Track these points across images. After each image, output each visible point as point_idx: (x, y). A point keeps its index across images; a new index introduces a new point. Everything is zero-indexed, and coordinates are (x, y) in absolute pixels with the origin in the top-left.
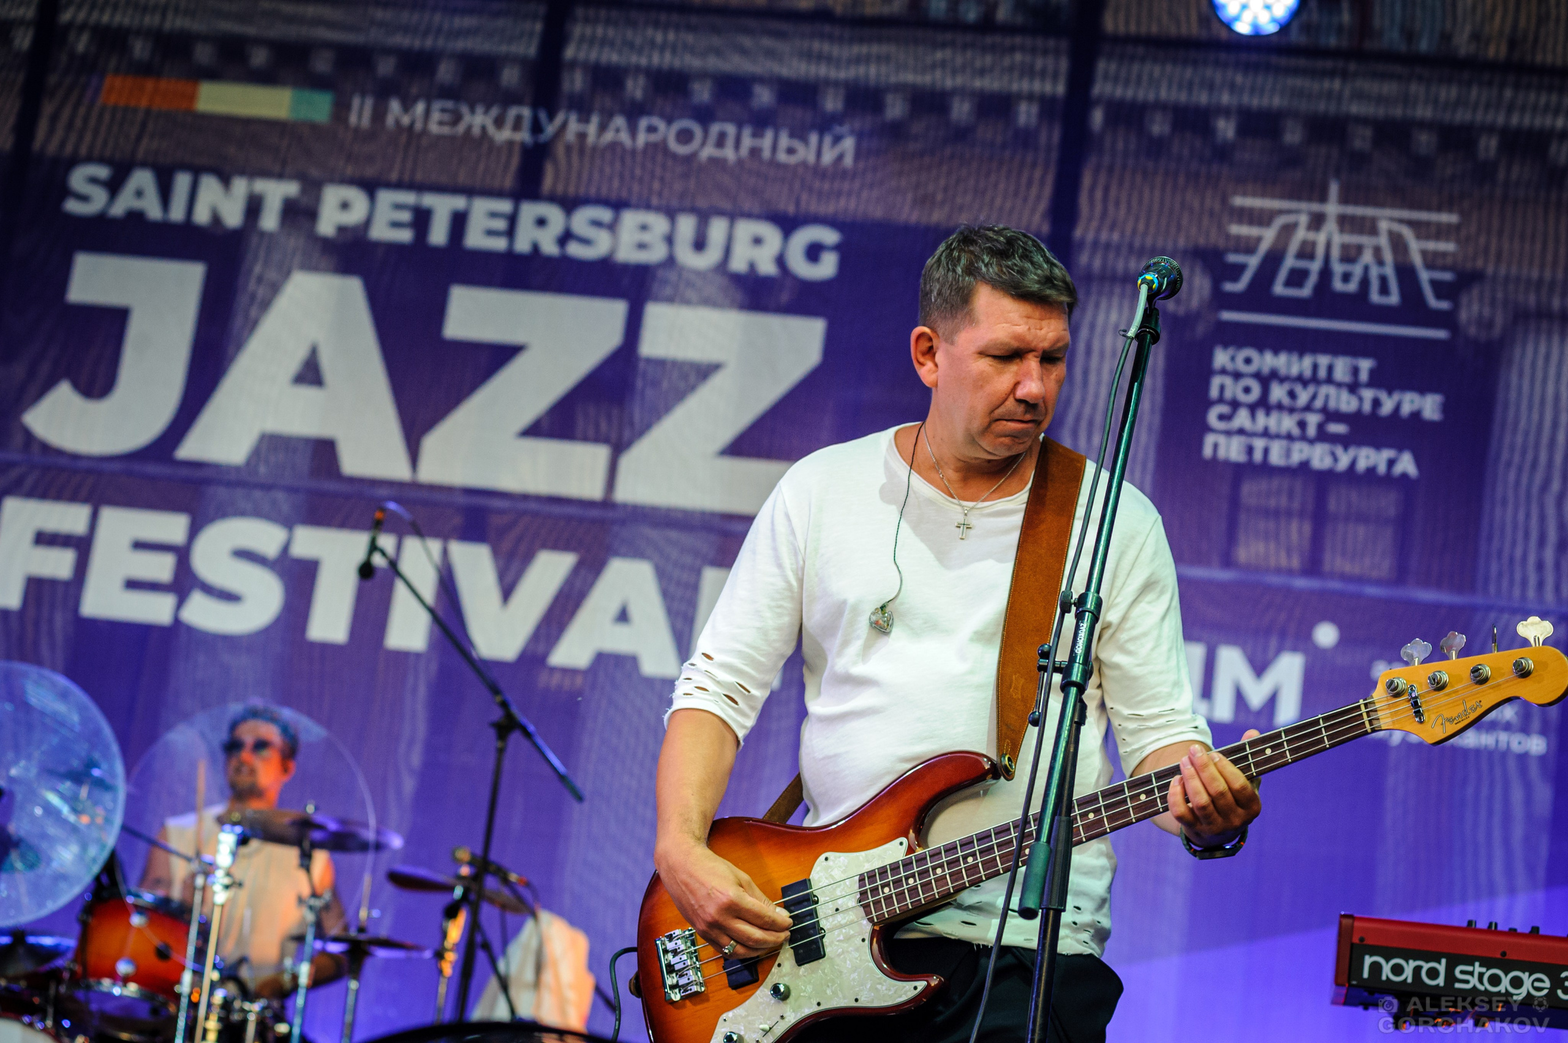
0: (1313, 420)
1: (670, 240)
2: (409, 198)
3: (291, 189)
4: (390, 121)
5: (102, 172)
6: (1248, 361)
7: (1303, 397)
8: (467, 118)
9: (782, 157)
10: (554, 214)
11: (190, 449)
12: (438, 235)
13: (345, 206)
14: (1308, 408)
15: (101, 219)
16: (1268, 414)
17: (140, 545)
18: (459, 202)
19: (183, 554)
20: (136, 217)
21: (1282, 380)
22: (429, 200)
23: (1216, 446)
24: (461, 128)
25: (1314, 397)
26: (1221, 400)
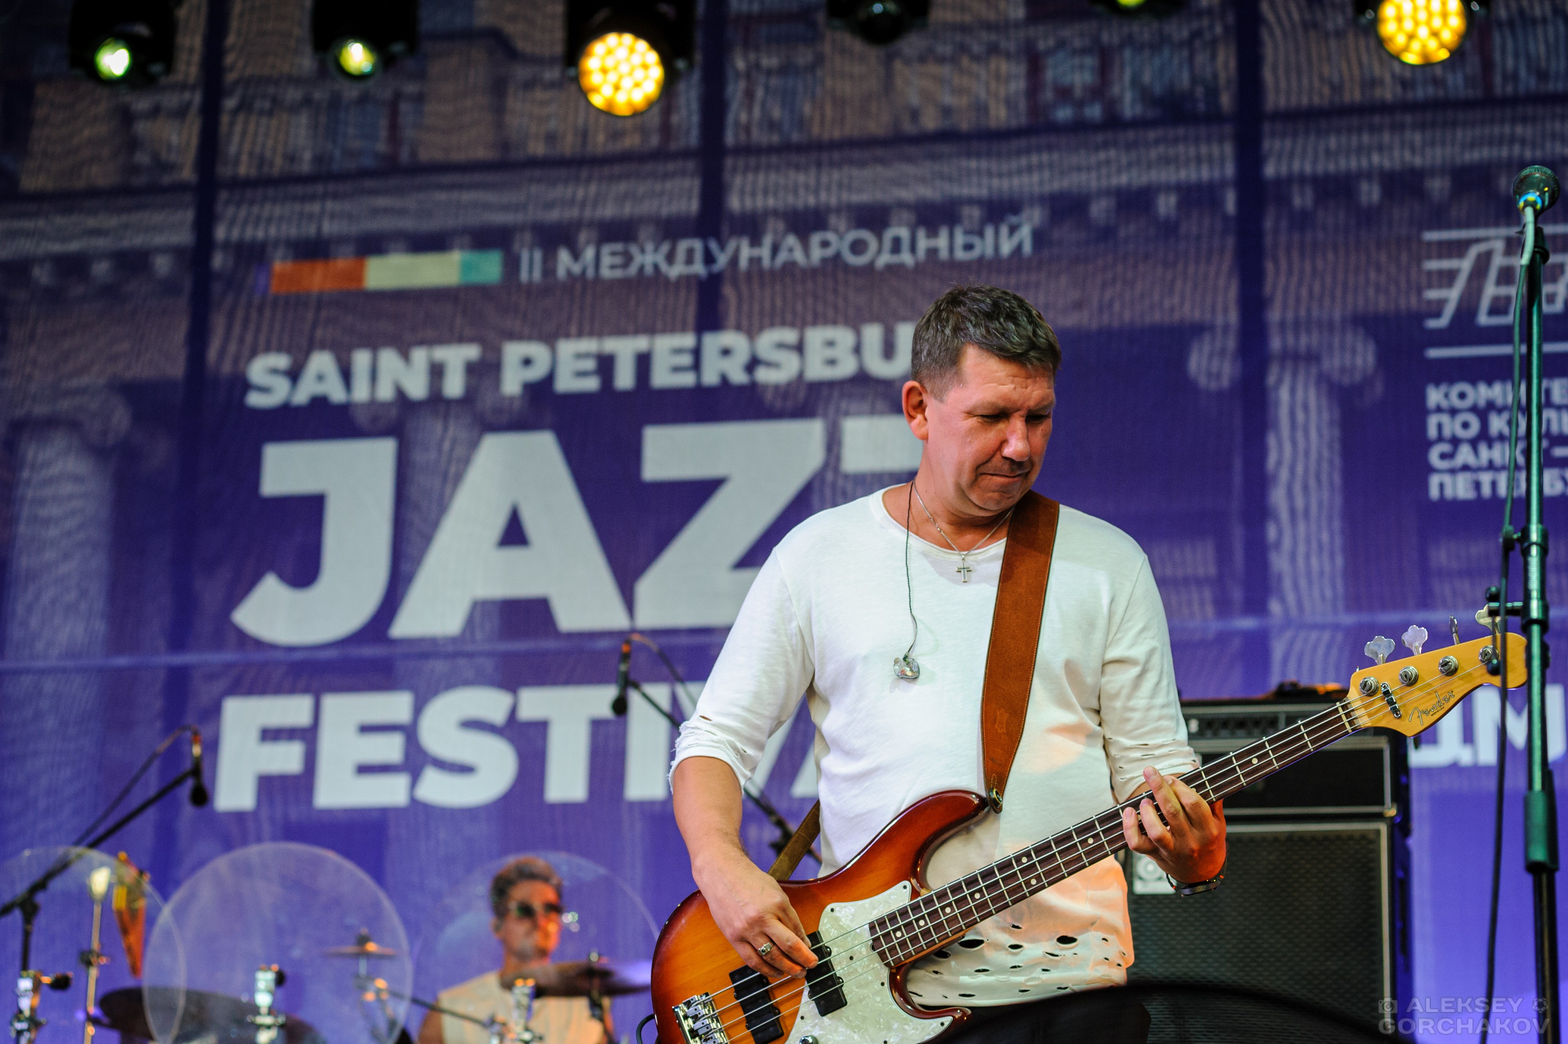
1: (857, 350)
2: (589, 345)
3: (471, 352)
4: (561, 272)
5: (282, 361)
6: (1462, 396)
8: (638, 259)
9: (960, 255)
10: (738, 342)
11: (404, 626)
12: (625, 378)
13: (527, 361)
15: (286, 410)
16: (1490, 447)
17: (366, 729)
18: (641, 343)
19: (410, 732)
20: (319, 403)
21: (1500, 410)
22: (609, 344)
23: (1442, 486)
24: (633, 270)
26: (1440, 439)
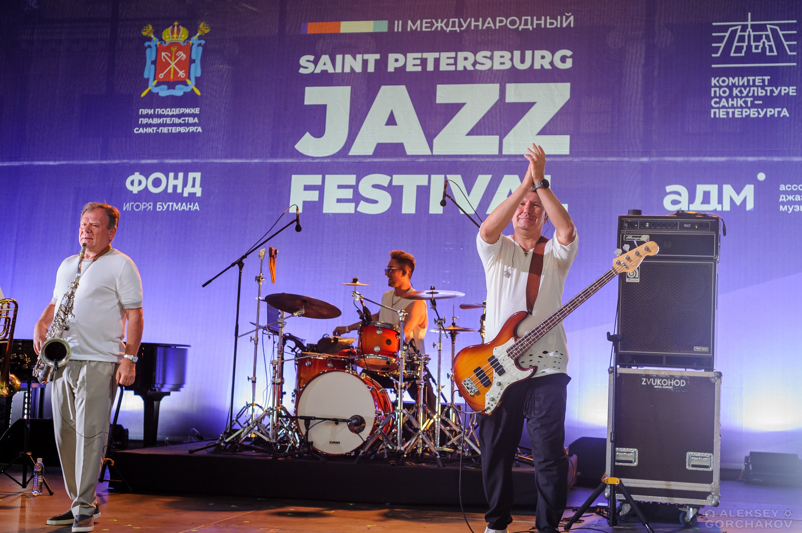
0: (749, 100)
1: (512, 60)
2: (419, 55)
3: (378, 56)
4: (409, 29)
5: (311, 58)
6: (724, 81)
7: (745, 93)
8: (436, 24)
9: (548, 26)
10: (469, 55)
11: (354, 151)
12: (430, 67)
13: (396, 60)
14: (747, 96)
15: (313, 75)
16: (733, 100)
17: (340, 187)
18: (436, 55)
19: (355, 188)
20: (324, 72)
21: (737, 87)
22: (425, 55)
23: (715, 113)
24: (433, 28)
25: (749, 92)
26: (715, 96)
